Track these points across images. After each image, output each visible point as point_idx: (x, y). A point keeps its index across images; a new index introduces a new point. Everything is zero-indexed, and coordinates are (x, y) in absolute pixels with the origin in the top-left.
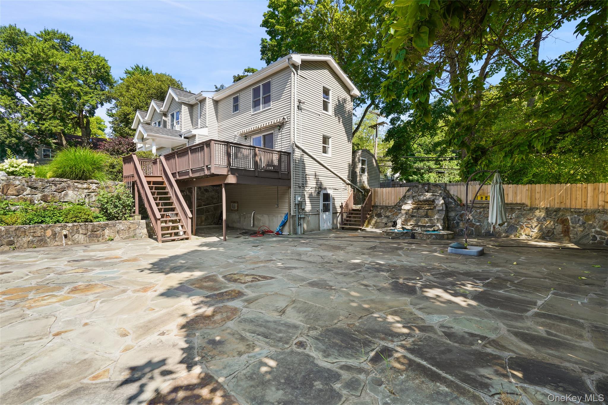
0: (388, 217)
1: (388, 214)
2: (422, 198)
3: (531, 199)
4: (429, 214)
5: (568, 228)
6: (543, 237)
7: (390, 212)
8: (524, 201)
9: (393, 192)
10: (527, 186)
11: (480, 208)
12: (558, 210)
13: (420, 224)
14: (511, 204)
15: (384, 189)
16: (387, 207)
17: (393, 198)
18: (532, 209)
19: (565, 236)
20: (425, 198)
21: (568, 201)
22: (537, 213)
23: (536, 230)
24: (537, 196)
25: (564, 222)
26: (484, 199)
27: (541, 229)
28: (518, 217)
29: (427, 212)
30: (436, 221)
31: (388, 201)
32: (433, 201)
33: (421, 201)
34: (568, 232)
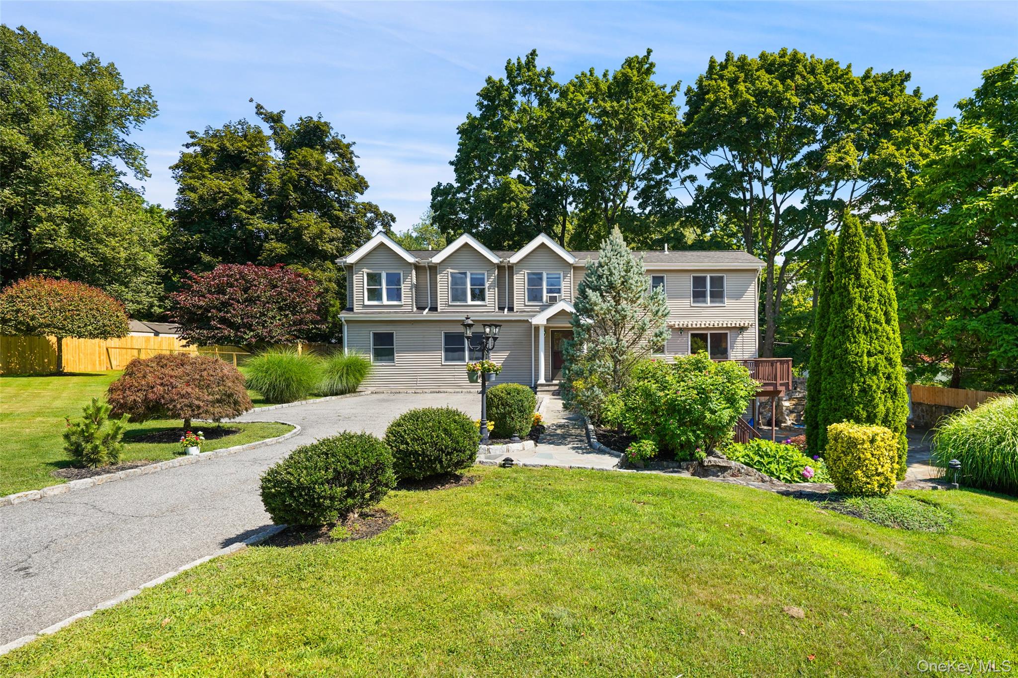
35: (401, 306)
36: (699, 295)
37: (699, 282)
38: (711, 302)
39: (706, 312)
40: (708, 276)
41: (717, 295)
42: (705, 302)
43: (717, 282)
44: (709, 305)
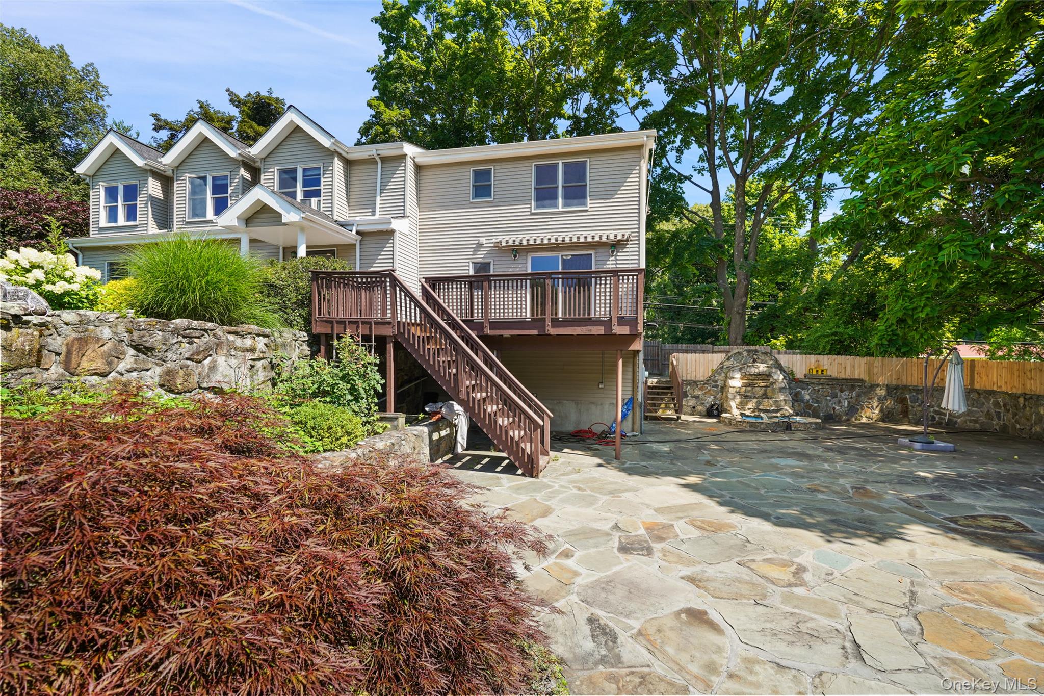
0: (697, 397)
1: (698, 392)
2: (754, 370)
3: (869, 374)
4: (769, 394)
5: (907, 408)
6: (883, 420)
7: (700, 389)
8: (862, 377)
9: (702, 361)
10: (865, 359)
11: (818, 384)
12: (897, 388)
13: (761, 407)
14: (851, 380)
15: (689, 355)
16: (696, 383)
17: (702, 370)
18: (873, 387)
19: (904, 417)
20: (757, 371)
21: (904, 378)
22: (878, 391)
23: (877, 411)
24: (875, 370)
25: (903, 401)
26: (820, 373)
27: (881, 410)
28: (858, 396)
29: (765, 391)
30: (783, 403)
31: (693, 374)
32: (769, 375)
33: (751, 375)
34: (907, 412)
35: (136, 226)
36: (545, 195)
37: (545, 174)
38: (565, 205)
39: (554, 222)
40: (560, 162)
41: (576, 194)
42: (556, 206)
43: (576, 172)
44: (561, 209)
